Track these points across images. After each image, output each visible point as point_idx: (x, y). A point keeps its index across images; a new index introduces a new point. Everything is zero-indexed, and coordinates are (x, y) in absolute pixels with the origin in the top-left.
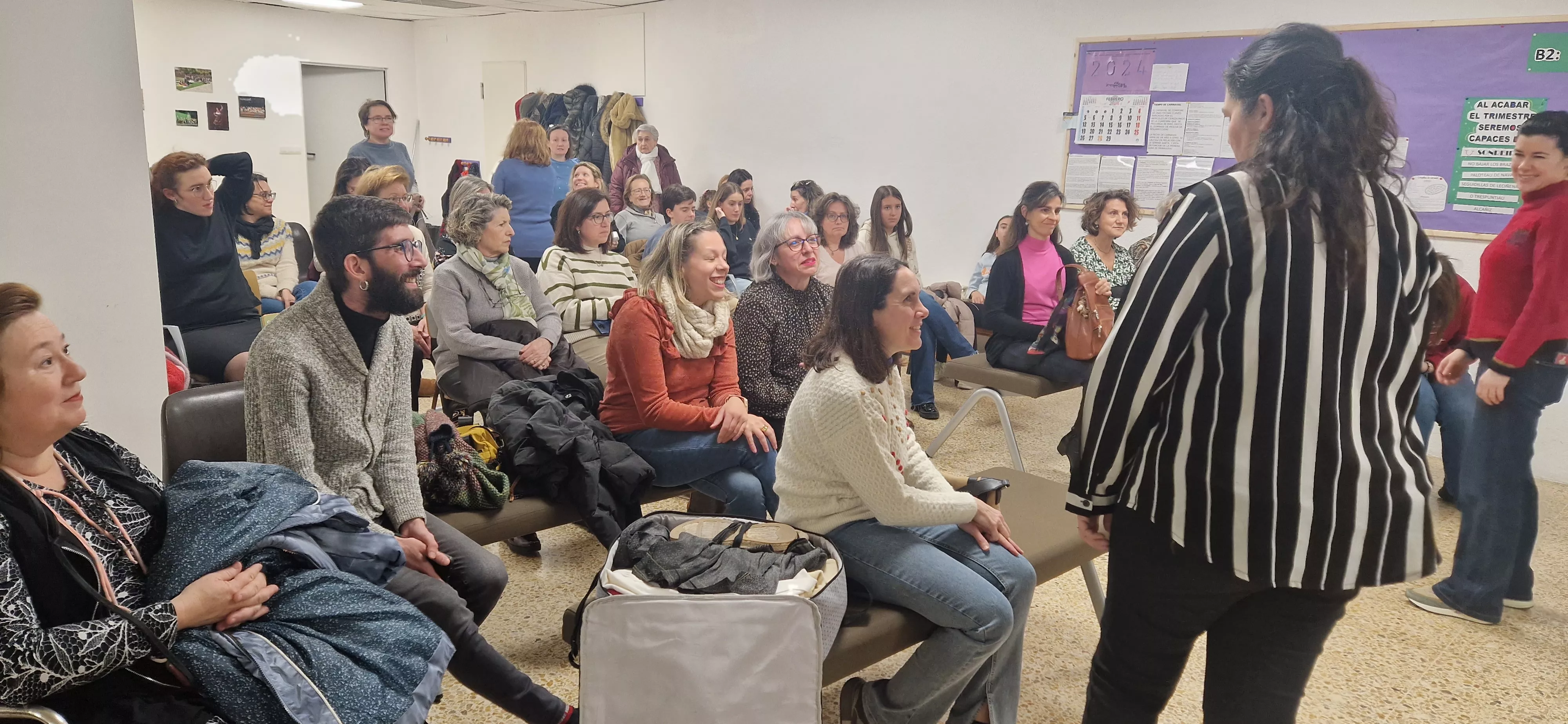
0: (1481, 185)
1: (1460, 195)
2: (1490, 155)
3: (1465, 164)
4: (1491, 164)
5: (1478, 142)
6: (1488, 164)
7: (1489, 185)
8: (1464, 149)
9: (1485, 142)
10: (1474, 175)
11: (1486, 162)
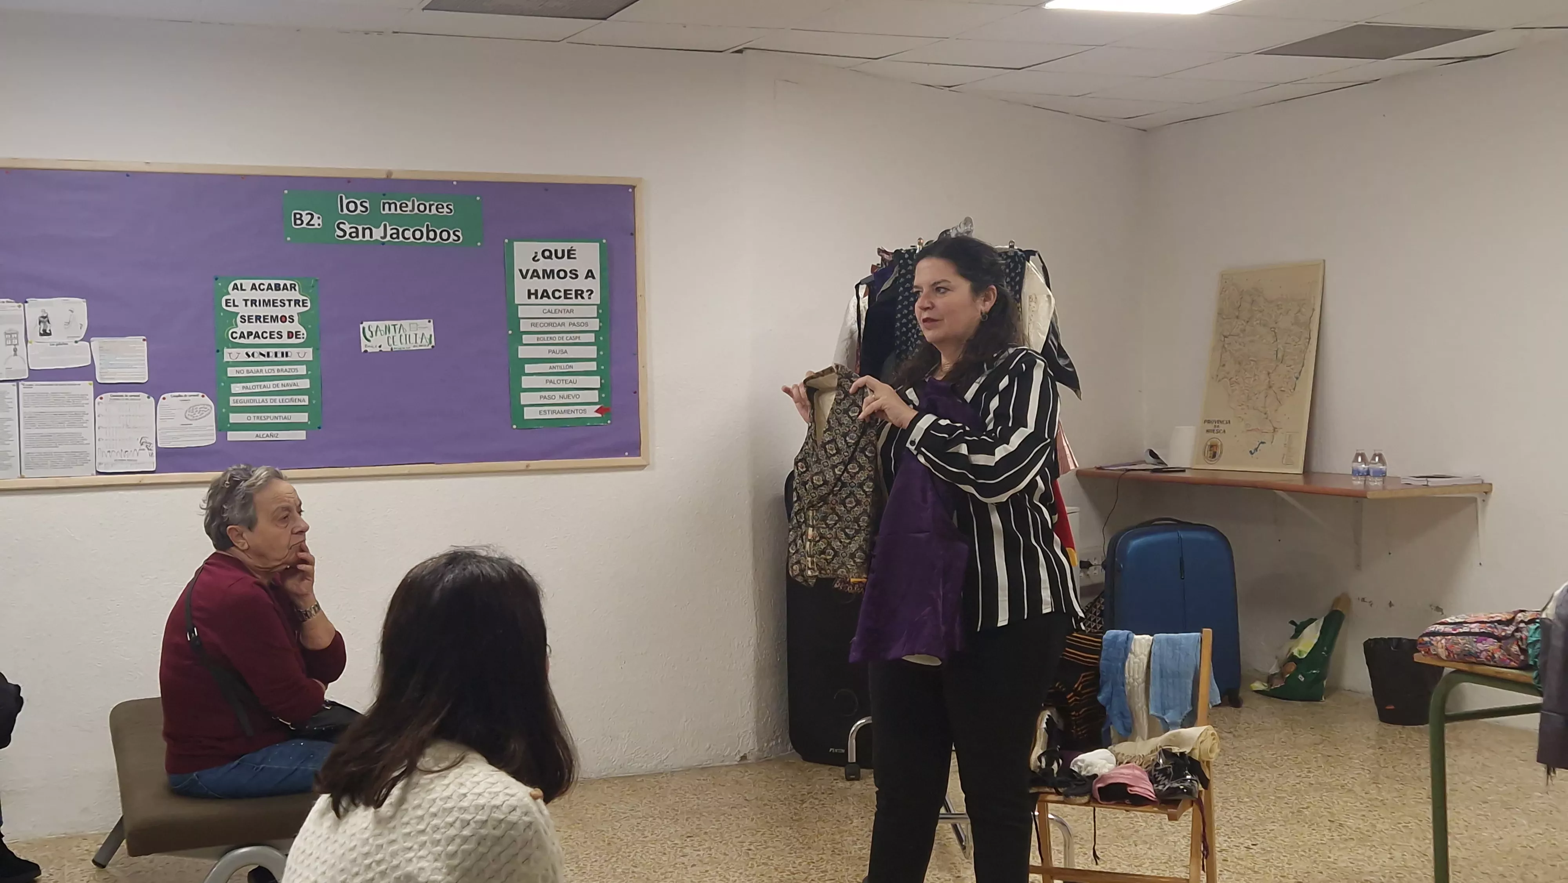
0: (259, 401)
1: (234, 418)
2: (262, 359)
3: (231, 372)
4: (265, 371)
5: (242, 341)
6: (261, 371)
7: (268, 401)
8: (226, 350)
9: (251, 340)
10: (247, 388)
11: (259, 368)
